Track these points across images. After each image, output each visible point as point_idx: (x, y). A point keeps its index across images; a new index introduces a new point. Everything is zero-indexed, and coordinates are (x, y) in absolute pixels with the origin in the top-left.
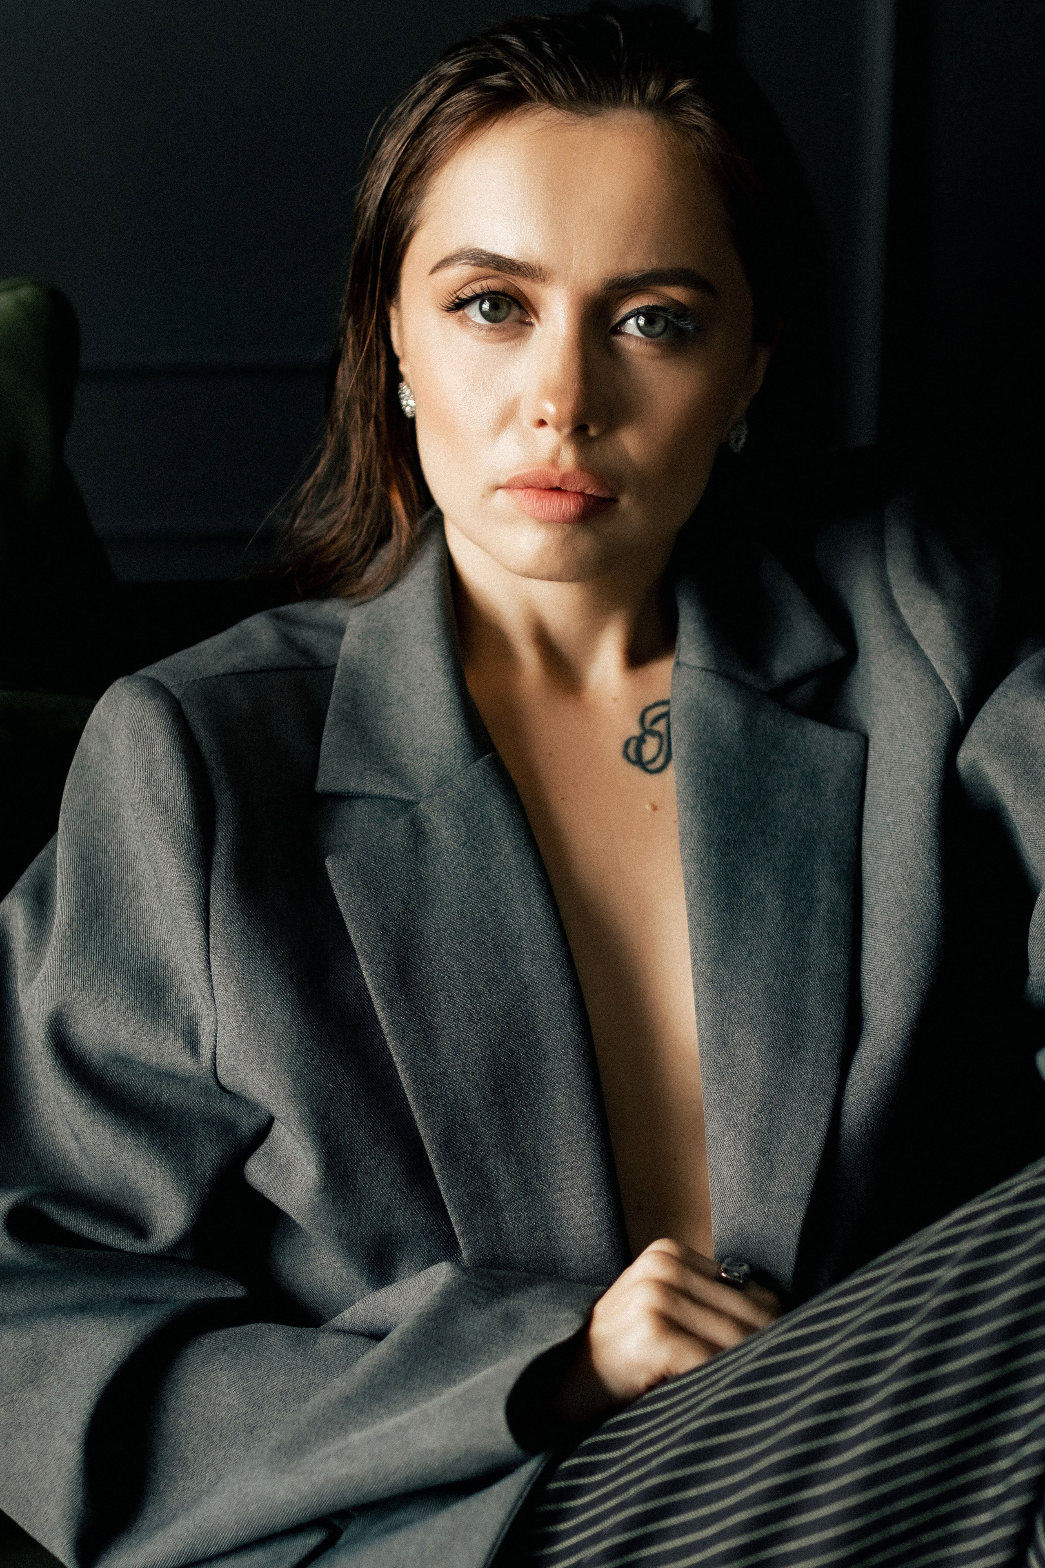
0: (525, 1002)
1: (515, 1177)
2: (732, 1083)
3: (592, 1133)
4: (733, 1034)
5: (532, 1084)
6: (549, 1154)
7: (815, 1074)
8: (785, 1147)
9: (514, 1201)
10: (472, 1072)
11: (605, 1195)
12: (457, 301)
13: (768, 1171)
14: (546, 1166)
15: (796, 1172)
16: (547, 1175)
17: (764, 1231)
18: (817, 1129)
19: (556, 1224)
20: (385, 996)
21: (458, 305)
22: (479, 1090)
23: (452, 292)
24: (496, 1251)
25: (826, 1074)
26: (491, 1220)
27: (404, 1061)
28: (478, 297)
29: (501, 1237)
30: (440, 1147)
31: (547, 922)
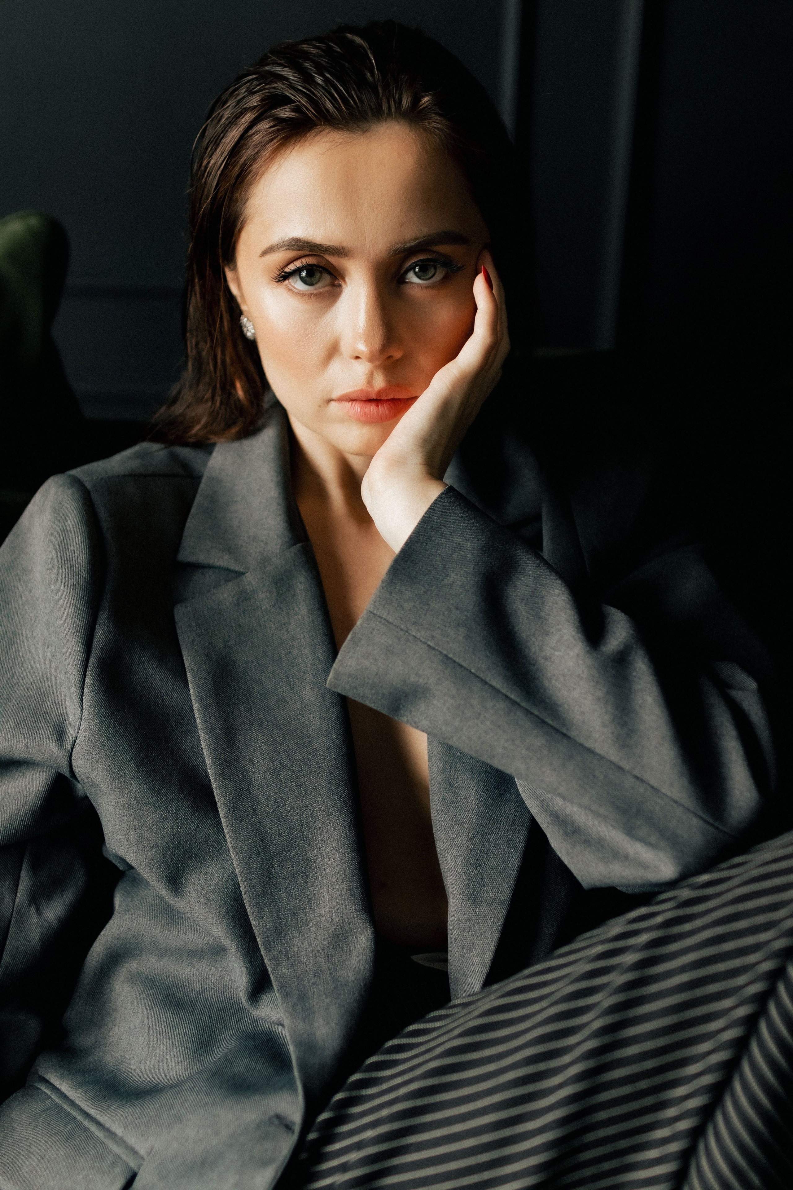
0: (303, 717)
1: (284, 836)
2: (455, 814)
3: (343, 809)
4: (458, 778)
5: (302, 771)
6: (311, 821)
7: (517, 811)
8: (492, 863)
9: (282, 854)
10: (258, 761)
11: (349, 853)
12: (283, 274)
13: (479, 881)
14: (308, 830)
15: (500, 883)
16: (308, 837)
17: (475, 927)
18: (516, 851)
19: (312, 873)
20: (202, 702)
21: (283, 277)
22: (262, 774)
23: (280, 268)
24: (265, 889)
25: (524, 812)
26: (263, 865)
27: (209, 748)
28: (298, 271)
29: (270, 879)
30: (229, 810)
31: (326, 664)
